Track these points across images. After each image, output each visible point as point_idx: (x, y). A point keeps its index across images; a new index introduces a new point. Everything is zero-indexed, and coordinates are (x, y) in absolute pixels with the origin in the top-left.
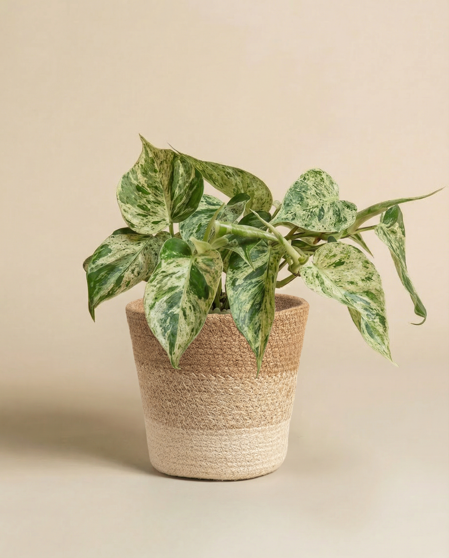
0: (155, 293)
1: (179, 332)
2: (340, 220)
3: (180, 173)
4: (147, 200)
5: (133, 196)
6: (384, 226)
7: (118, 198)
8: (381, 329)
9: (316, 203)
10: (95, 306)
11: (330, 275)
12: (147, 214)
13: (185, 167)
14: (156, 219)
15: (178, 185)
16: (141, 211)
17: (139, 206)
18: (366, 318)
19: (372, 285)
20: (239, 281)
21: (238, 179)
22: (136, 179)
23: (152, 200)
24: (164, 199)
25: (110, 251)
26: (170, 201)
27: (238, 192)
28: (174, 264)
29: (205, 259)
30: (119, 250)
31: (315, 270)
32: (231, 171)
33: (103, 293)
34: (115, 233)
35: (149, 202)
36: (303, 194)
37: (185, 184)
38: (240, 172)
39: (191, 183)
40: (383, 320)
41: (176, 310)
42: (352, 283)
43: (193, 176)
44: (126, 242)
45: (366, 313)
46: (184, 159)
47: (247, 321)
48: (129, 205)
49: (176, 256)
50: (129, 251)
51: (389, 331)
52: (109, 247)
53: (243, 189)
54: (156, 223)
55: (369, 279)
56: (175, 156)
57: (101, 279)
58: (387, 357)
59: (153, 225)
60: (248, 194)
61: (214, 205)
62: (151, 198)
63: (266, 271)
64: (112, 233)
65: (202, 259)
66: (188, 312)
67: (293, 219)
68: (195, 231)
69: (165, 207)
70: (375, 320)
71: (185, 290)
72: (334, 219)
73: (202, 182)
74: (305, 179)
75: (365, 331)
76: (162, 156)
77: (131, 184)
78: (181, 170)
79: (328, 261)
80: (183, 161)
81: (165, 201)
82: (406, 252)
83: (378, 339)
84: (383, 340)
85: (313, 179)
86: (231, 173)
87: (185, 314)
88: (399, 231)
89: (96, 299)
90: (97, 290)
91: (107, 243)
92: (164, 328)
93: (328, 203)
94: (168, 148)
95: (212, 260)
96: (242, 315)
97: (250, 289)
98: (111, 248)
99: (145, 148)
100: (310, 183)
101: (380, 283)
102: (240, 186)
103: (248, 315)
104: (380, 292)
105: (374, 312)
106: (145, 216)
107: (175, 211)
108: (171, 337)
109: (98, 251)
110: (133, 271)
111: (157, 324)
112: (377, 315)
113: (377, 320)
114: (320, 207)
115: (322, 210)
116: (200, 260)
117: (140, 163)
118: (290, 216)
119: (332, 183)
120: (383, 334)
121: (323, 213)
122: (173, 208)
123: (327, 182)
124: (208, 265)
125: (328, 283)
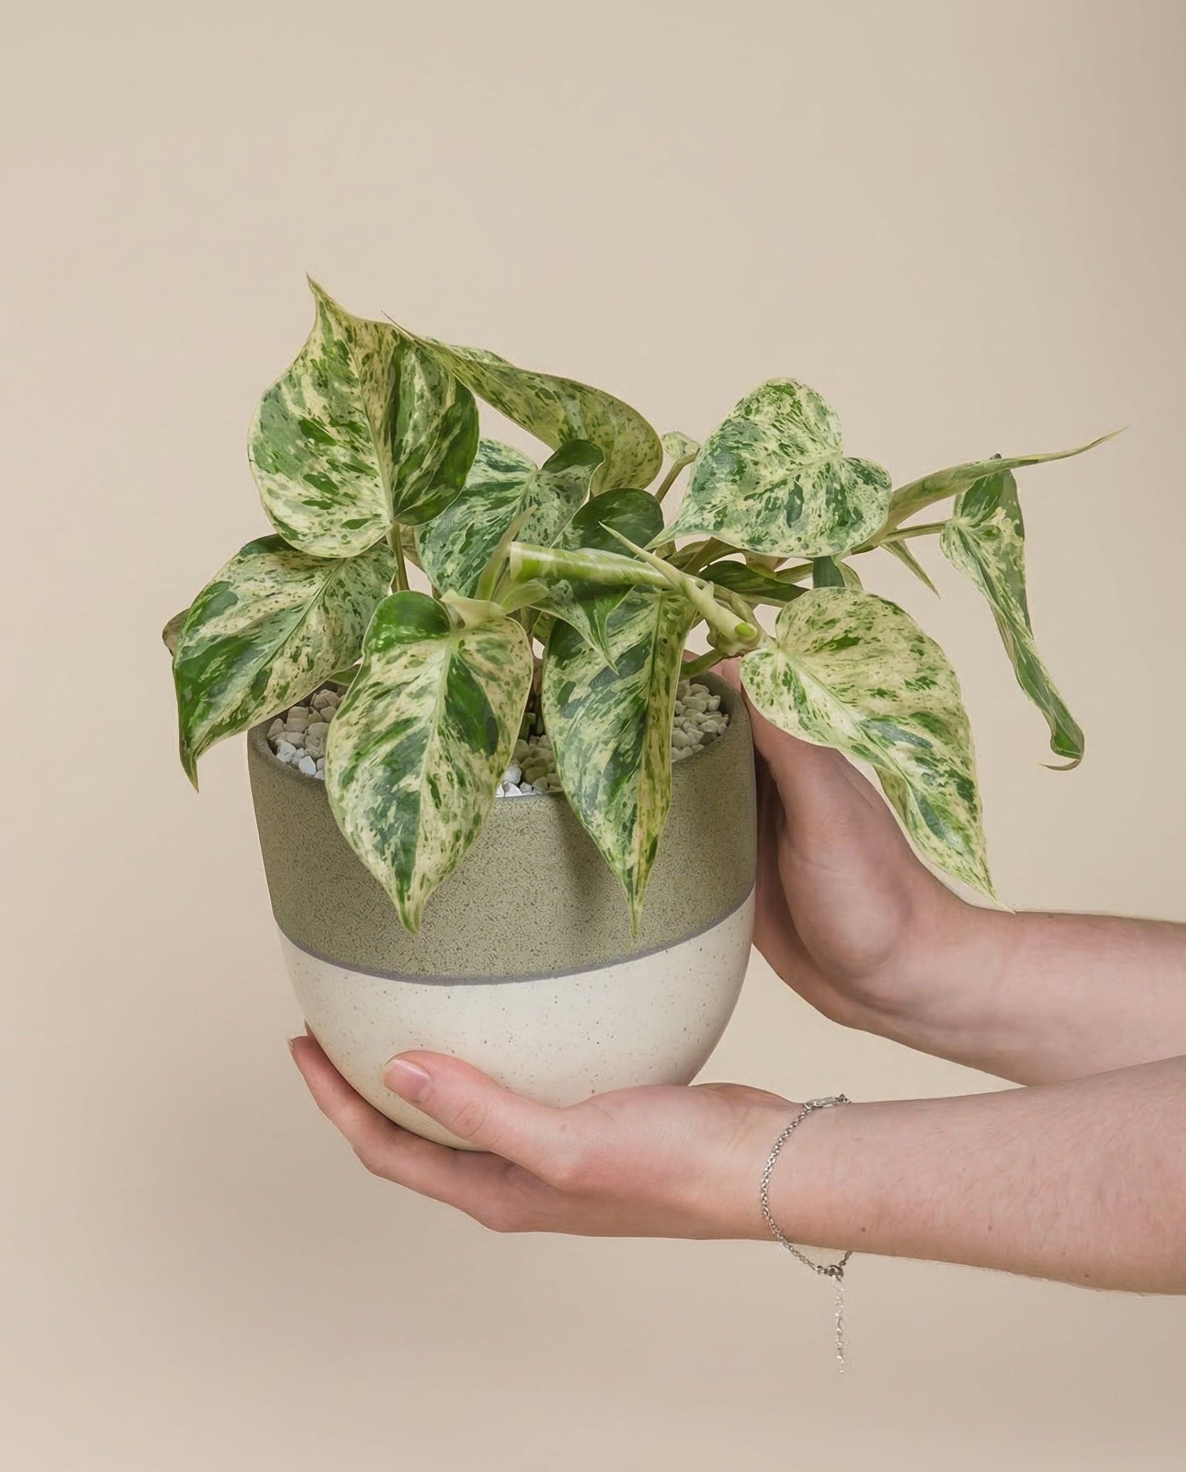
0: (354, 740)
1: (421, 841)
2: (846, 519)
3: (417, 389)
4: (329, 462)
5: (292, 451)
6: (964, 522)
7: (253, 458)
8: (962, 814)
9: (780, 474)
10: (198, 753)
11: (822, 675)
12: (330, 499)
13: (428, 373)
14: (354, 516)
15: (411, 422)
16: (314, 493)
17: (308, 478)
18: (920, 785)
19: (934, 700)
20: (576, 690)
21: (573, 406)
22: (300, 401)
23: (342, 459)
24: (375, 458)
25: (234, 600)
26: (391, 465)
27: (570, 435)
28: (404, 660)
29: (488, 642)
30: (257, 598)
31: (780, 660)
32: (551, 387)
33: (217, 717)
34: (245, 552)
35: (333, 465)
36: (745, 454)
37: (428, 419)
38: (574, 389)
39: (445, 417)
40: (966, 789)
41: (413, 782)
42: (881, 693)
43: (449, 401)
44: (273, 575)
45: (923, 769)
46: (426, 353)
47: (602, 797)
48: (281, 477)
49: (407, 637)
50: (284, 601)
51: (985, 816)
52: (231, 589)
53: (583, 429)
54: (354, 524)
55: (925, 682)
56: (403, 344)
57: (211, 680)
58: (980, 888)
59: (345, 531)
60: (597, 442)
61: (509, 469)
62: (341, 454)
63: (649, 659)
64: (238, 551)
65: (478, 643)
66: (444, 787)
67: (719, 525)
68: (457, 547)
69: (379, 480)
70: (946, 790)
71: (433, 728)
72: (828, 518)
73: (474, 415)
74: (748, 411)
75: (920, 819)
76: (367, 338)
77: (286, 416)
78: (419, 383)
79: (816, 635)
80: (424, 360)
81: (376, 461)
82: (1027, 579)
83: (956, 839)
84: (967, 839)
85: (772, 409)
86: (551, 391)
87: (435, 793)
88: (1007, 528)
89: (200, 731)
90: (201, 706)
91: (225, 579)
92: (381, 831)
93: (814, 471)
94: (381, 319)
95: (501, 646)
96: (588, 781)
97: (609, 711)
98: (235, 591)
99: (323, 315)
100: (762, 419)
101: (955, 691)
102: (576, 422)
103: (603, 782)
104: (958, 713)
105: (942, 768)
106: (324, 506)
107: (405, 491)
108: (401, 856)
109: (200, 601)
110: (295, 658)
111: (363, 822)
112: (952, 774)
113: (952, 789)
114: (791, 486)
115: (798, 491)
116: (472, 643)
117: (309, 357)
118: (710, 518)
119: (823, 412)
120: (966, 824)
121: (798, 502)
122: (398, 485)
123: (809, 411)
124: (493, 659)
125: (815, 695)
